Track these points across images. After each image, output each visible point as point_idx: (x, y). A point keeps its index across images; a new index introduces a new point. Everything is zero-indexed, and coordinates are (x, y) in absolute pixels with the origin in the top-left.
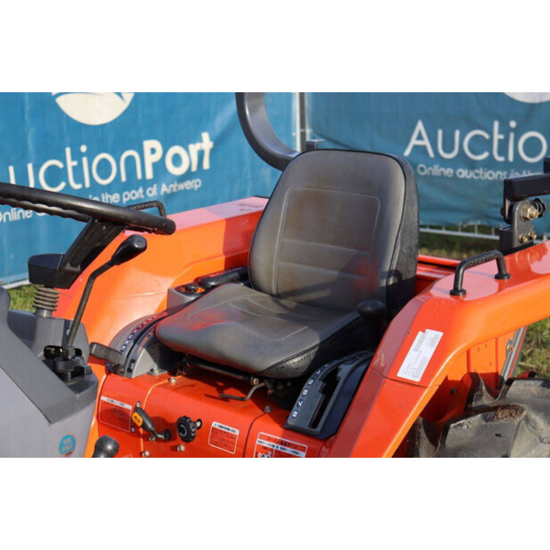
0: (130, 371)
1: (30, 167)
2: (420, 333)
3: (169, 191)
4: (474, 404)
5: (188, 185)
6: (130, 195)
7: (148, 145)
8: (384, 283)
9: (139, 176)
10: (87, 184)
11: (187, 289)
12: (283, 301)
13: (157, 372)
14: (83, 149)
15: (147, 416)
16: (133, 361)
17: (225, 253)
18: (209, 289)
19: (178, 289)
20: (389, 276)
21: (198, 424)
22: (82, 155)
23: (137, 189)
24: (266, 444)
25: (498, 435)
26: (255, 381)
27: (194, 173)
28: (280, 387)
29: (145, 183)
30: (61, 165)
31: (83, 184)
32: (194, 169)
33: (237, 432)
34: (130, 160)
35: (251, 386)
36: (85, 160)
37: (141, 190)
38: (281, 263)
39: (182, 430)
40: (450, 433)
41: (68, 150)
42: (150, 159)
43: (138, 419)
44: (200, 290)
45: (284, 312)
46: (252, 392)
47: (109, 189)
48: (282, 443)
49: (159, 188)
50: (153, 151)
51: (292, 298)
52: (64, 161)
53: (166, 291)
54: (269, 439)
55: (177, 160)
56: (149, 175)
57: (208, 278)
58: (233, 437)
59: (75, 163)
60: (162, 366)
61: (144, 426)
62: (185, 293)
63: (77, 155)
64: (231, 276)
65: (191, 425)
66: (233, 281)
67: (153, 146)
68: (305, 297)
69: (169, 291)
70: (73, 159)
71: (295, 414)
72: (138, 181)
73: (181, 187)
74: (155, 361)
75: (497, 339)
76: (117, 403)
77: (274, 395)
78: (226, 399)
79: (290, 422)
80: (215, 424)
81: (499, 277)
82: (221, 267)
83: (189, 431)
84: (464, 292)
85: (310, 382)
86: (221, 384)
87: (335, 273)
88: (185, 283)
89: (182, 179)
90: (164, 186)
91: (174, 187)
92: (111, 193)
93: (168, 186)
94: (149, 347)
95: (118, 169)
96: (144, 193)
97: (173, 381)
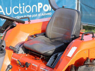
0: (18, 52)
1: (11, 8)
2: (73, 47)
3: (44, 15)
4: (85, 63)
5: (48, 14)
6: (34, 16)
7: (39, 4)
8: (71, 37)
9: (36, 11)
10: (24, 13)
11: (32, 36)
12: (52, 40)
13: (24, 53)
14: (23, 4)
15: (20, 62)
16: (19, 50)
17: (42, 29)
18: (36, 36)
19: (30, 36)
20: (73, 36)
21: (30, 64)
22: (23, 5)
23: (36, 14)
24: (42, 69)
25: (89, 70)
26: (42, 56)
27: (50, 11)
28: (47, 58)
29: (38, 13)
30: (18, 8)
31: (23, 12)
32: (50, 10)
33: (37, 66)
34: (34, 7)
35: (41, 57)
36: (24, 7)
37: (37, 14)
38: (52, 32)
39: (26, 65)
40: (79, 69)
41: (20, 4)
42: (39, 7)
43: (18, 62)
44: (35, 36)
45: (51, 42)
46: (41, 58)
47: (29, 14)
48: (45, 69)
49: (41, 14)
50: (40, 5)
51: (54, 40)
52: (19, 7)
53: (27, 36)
54: (43, 68)
55: (46, 8)
56: (39, 11)
57: (37, 34)
58: (36, 67)
59: (21, 7)
60: (25, 52)
61: (19, 64)
62: (32, 37)
63: (22, 6)
64: (42, 34)
65: (28, 64)
66: (42, 35)
67: (40, 4)
68: (57, 40)
69: (28, 36)
70: (21, 6)
71: (48, 63)
72: (36, 12)
73: (47, 14)
74: (23, 51)
75: (89, 50)
76: (15, 59)
77: (46, 59)
78: (36, 59)
79: (47, 64)
80: (33, 64)
81: (93, 37)
82: (40, 32)
83: (27, 65)
84: (83, 40)
85: (52, 57)
86: (36, 56)
87: (63, 35)
88: (32, 35)
89: (47, 12)
90: (42, 14)
91: (45, 14)
92: (29, 15)
93: (43, 14)
94: (22, 48)
95: (31, 9)
96: (37, 15)
97: (26, 55)
